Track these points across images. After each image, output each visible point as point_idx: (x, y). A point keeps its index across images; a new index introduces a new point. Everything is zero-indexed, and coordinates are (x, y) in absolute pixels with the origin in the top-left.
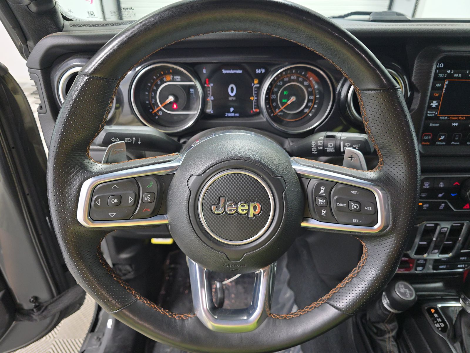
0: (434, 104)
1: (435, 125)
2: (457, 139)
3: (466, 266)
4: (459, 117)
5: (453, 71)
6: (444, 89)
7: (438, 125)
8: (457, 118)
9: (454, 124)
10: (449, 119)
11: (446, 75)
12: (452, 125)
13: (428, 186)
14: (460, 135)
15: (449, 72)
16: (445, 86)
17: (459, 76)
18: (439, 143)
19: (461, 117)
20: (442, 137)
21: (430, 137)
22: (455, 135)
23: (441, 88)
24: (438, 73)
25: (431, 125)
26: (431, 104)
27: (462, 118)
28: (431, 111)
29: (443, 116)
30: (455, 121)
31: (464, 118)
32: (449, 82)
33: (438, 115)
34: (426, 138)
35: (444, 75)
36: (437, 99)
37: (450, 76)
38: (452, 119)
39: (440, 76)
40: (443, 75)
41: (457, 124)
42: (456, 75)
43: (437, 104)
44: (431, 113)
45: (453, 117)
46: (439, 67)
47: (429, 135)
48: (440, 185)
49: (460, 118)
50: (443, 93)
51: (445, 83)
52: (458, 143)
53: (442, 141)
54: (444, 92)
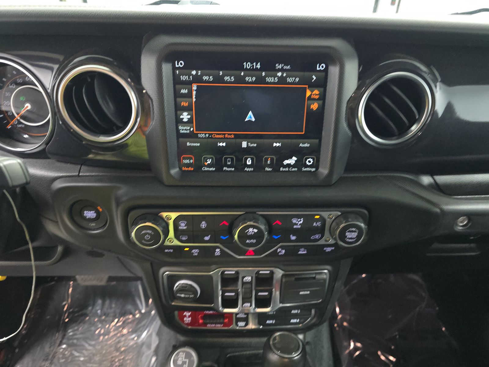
0: (185, 116)
1: (195, 144)
2: (229, 163)
3: (302, 320)
4: (225, 134)
5: (200, 72)
6: (194, 97)
7: (199, 145)
8: (223, 136)
9: (221, 144)
10: (212, 138)
11: (191, 77)
12: (218, 146)
13: (185, 226)
14: (232, 159)
15: (194, 72)
16: (194, 93)
17: (209, 78)
18: (206, 169)
19: (229, 134)
20: (208, 160)
21: (192, 161)
22: (226, 159)
23: (189, 95)
24: (180, 75)
25: (188, 144)
26: (181, 117)
27: (229, 136)
28: (184, 126)
29: (203, 134)
30: (221, 140)
31: (233, 136)
32: (198, 86)
33: (195, 132)
34: (187, 161)
35: (189, 78)
36: (188, 109)
37: (197, 79)
38: (215, 137)
39: (184, 78)
40: (187, 77)
41: (224, 144)
42: (205, 78)
43: (189, 117)
44: (185, 128)
45: (217, 135)
46: (178, 66)
47: (190, 159)
48: (201, 225)
49: (226, 136)
50: (194, 102)
51: (193, 89)
52: (233, 169)
53: (209, 166)
54: (194, 100)
